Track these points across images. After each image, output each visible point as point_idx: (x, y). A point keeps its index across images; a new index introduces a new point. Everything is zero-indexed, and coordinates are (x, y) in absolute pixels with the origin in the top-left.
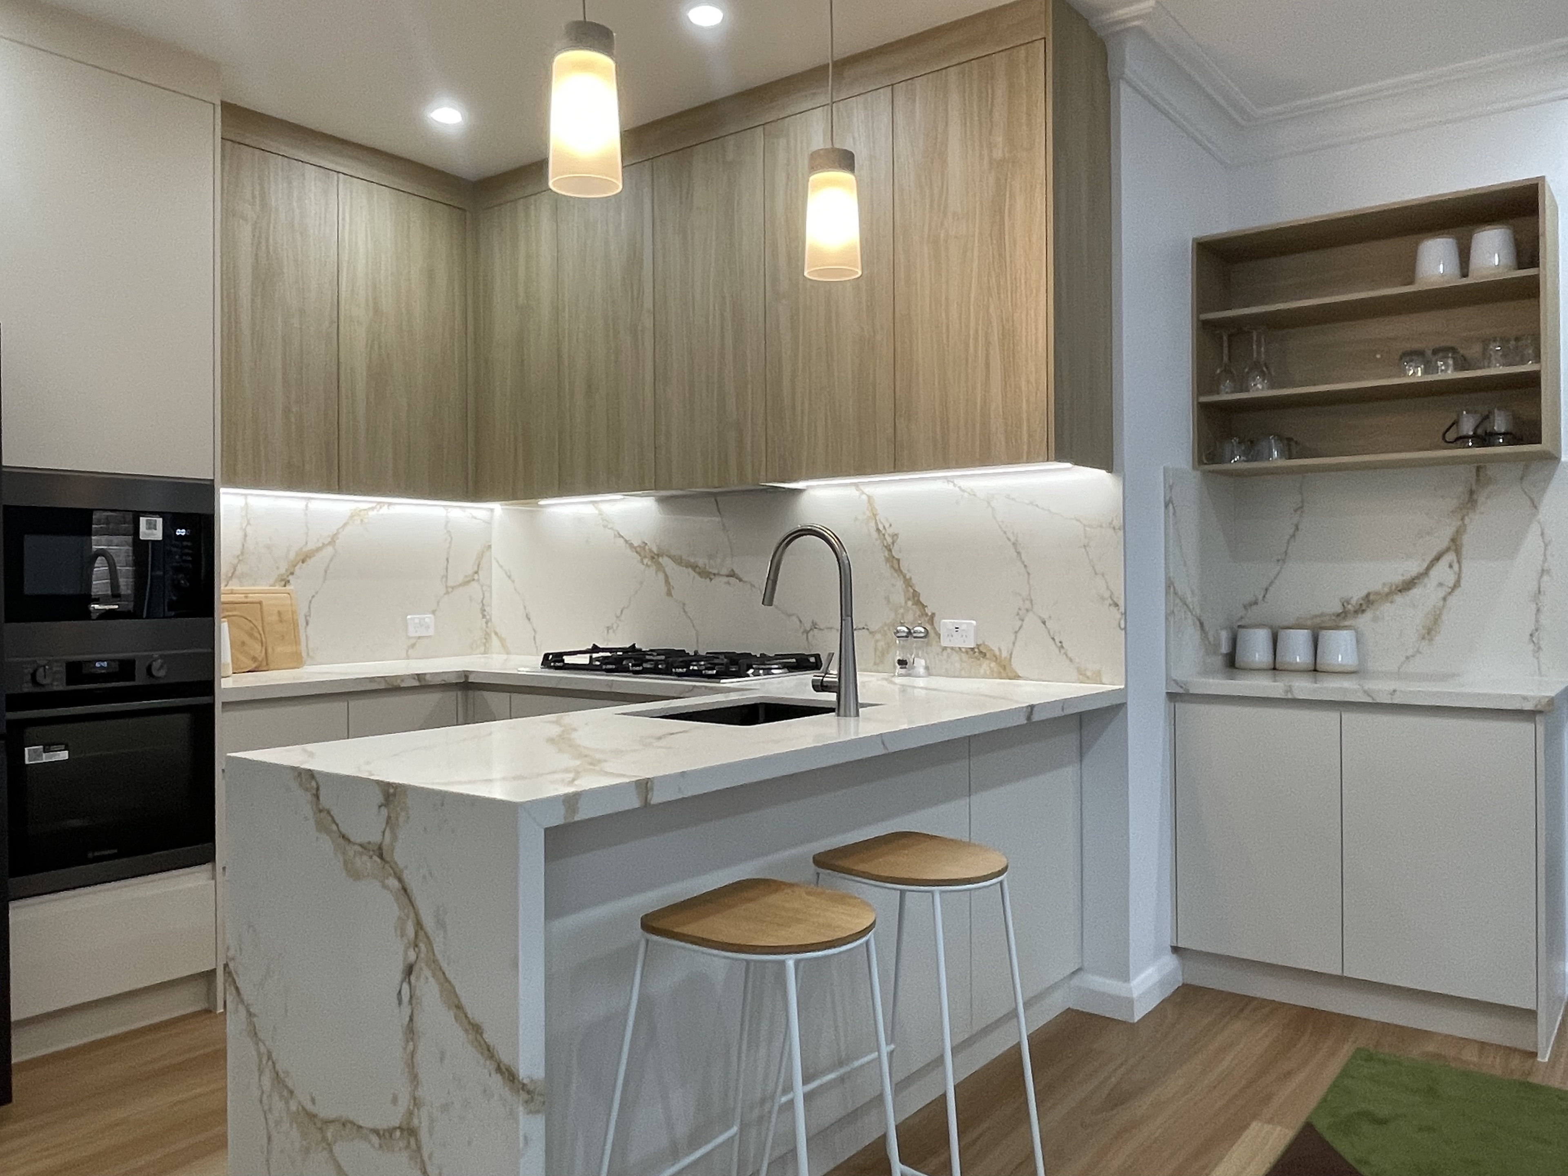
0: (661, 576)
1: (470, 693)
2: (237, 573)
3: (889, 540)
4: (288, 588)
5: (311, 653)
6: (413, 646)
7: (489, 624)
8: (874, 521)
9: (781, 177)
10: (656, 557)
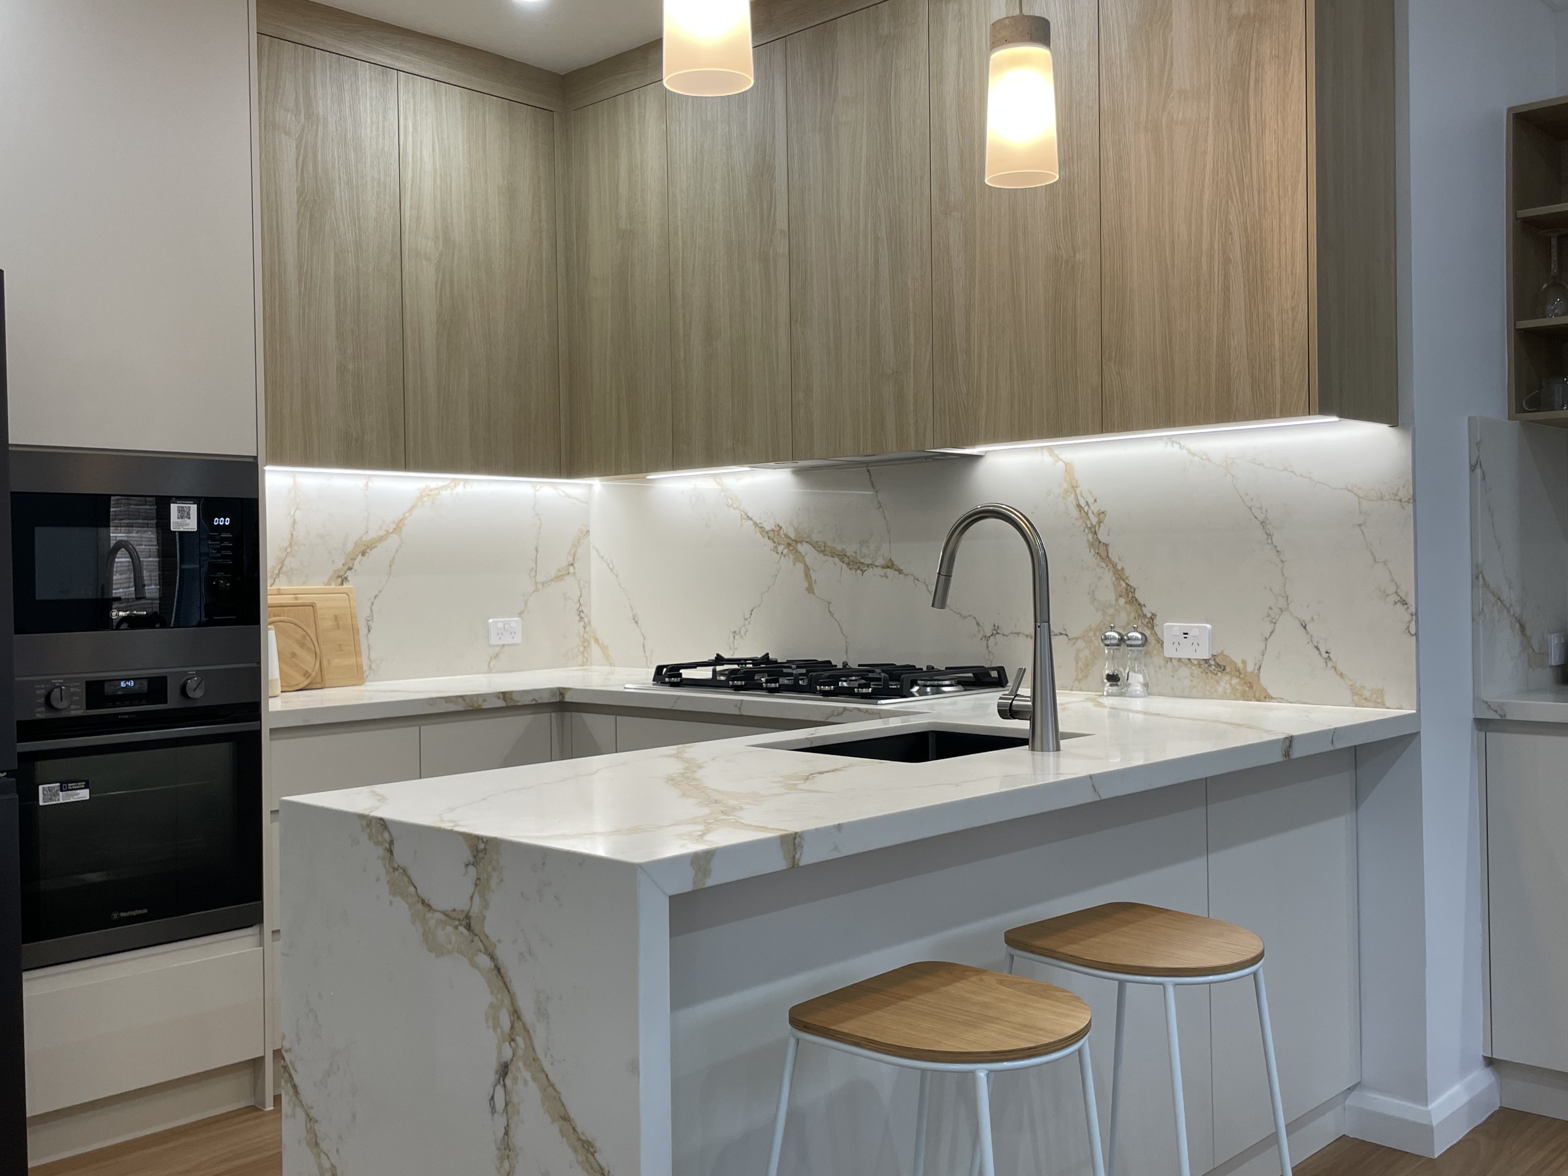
0: (800, 566)
1: (568, 714)
2: (284, 569)
3: (1094, 520)
4: (345, 586)
5: (373, 666)
6: (496, 656)
7: (588, 629)
8: (1073, 496)
9: (951, 52)
10: (794, 544)
